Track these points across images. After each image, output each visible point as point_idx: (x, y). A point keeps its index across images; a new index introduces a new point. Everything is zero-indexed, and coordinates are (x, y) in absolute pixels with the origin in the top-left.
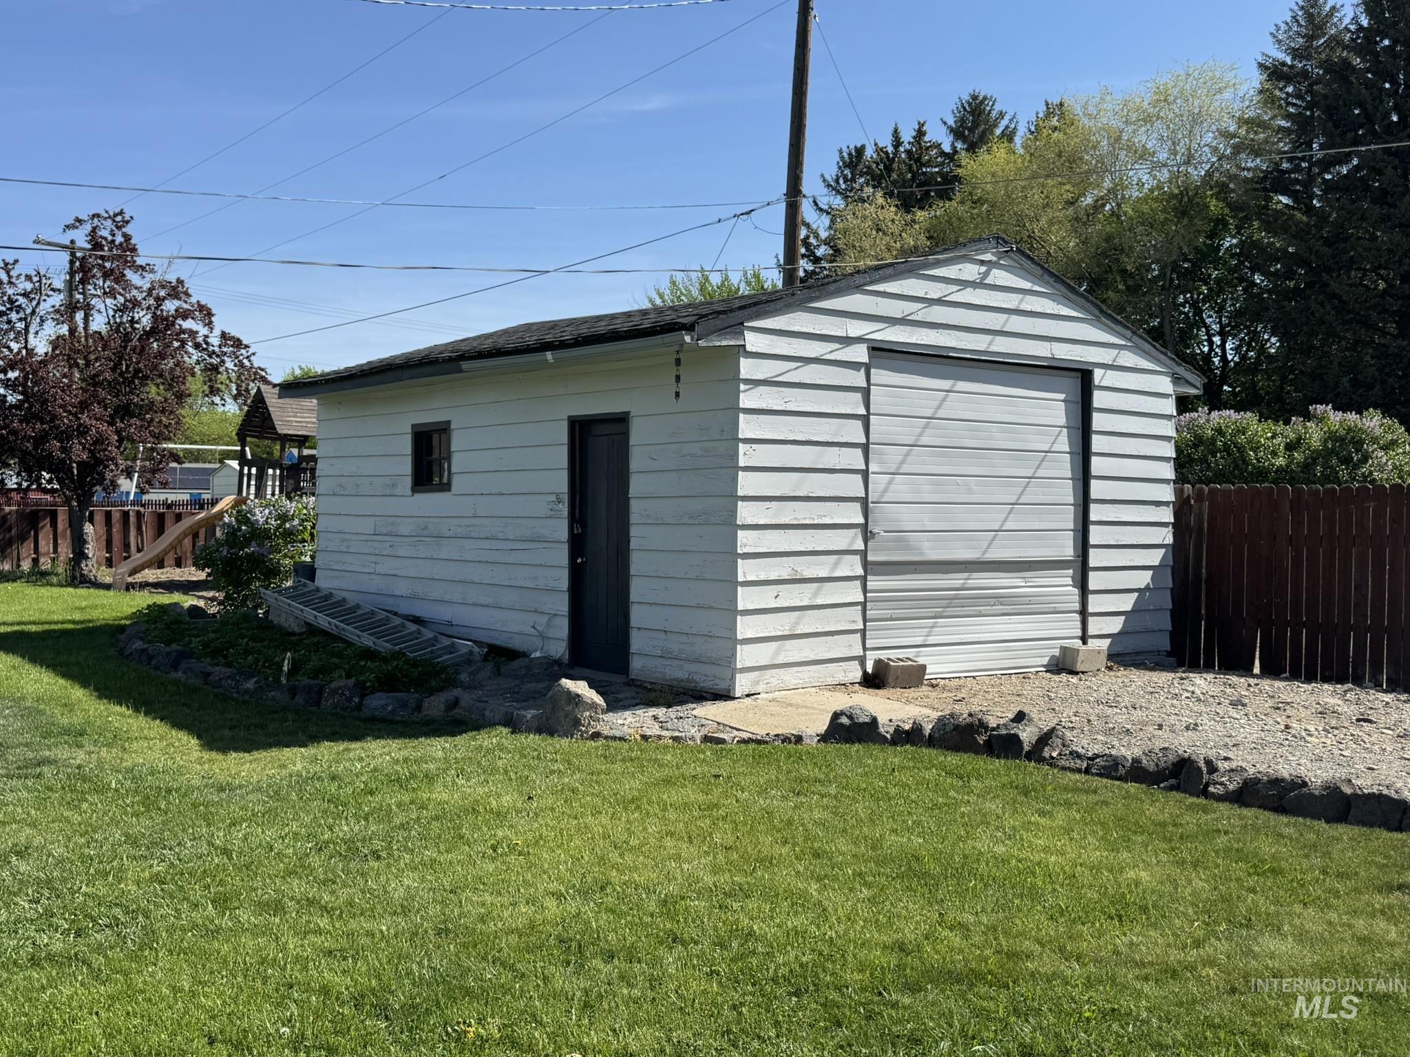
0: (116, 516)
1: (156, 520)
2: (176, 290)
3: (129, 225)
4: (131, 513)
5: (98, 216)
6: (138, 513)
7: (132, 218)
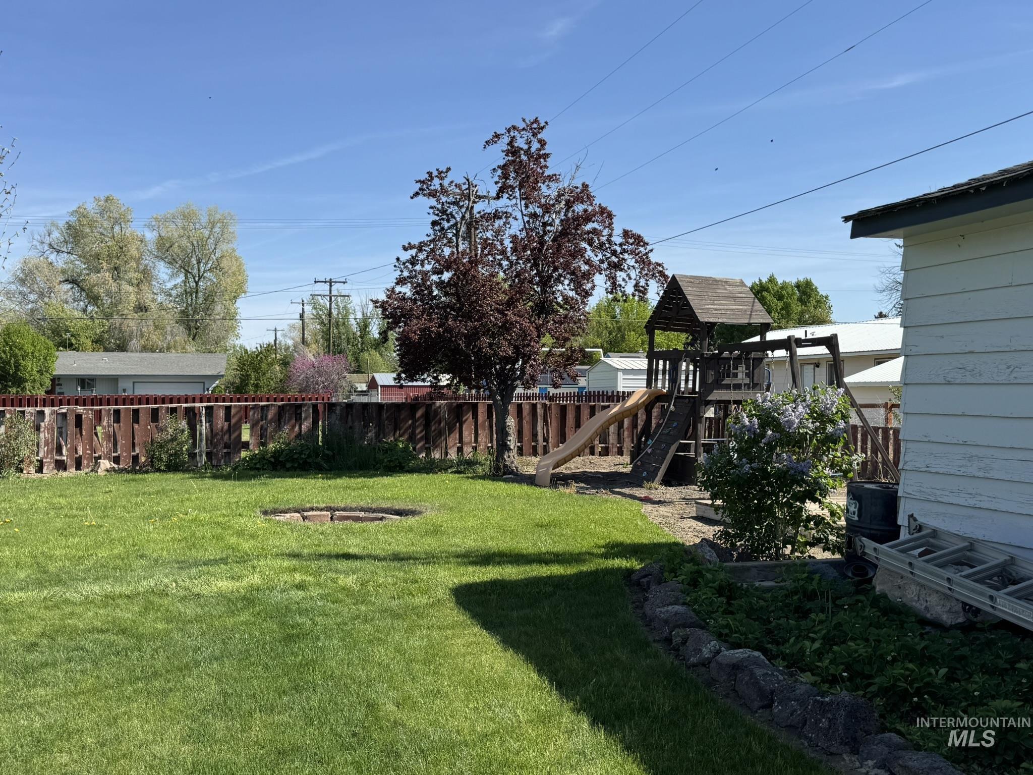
0: (526, 409)
1: (559, 412)
2: (583, 194)
3: (544, 130)
4: (539, 406)
5: (514, 128)
6: (545, 405)
7: (546, 123)
